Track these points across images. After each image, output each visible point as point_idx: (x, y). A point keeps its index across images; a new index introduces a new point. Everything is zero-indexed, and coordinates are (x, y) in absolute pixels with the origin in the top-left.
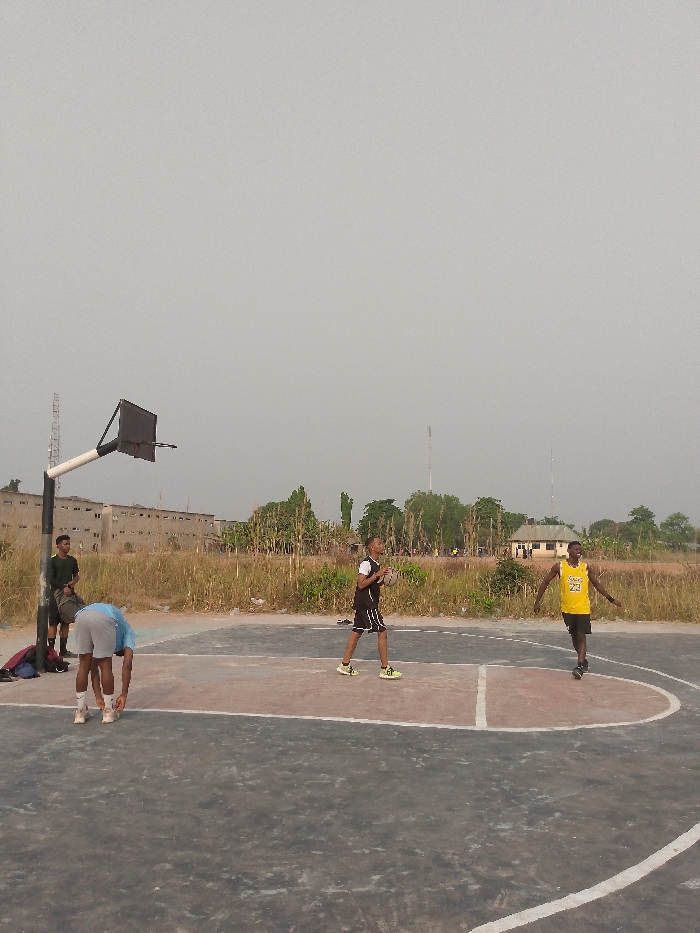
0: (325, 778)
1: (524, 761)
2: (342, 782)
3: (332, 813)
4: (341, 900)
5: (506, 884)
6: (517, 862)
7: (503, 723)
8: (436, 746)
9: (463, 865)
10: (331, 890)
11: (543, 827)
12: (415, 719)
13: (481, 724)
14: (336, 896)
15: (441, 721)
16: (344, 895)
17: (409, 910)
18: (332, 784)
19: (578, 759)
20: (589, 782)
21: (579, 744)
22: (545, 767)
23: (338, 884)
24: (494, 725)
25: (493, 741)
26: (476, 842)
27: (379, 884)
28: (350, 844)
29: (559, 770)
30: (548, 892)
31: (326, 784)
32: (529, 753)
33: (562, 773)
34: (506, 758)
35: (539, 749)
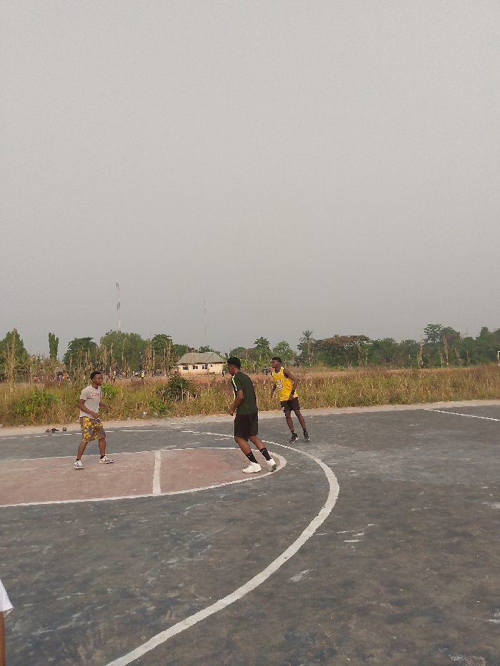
0: (35, 548)
1: (186, 513)
2: (48, 549)
3: (41, 573)
4: (48, 638)
5: (174, 602)
6: (181, 585)
7: (173, 489)
8: (123, 512)
9: (143, 594)
10: (40, 631)
11: (199, 557)
12: (108, 495)
13: (157, 491)
14: (44, 635)
15: (128, 493)
16: (50, 634)
17: (102, 634)
18: (40, 552)
19: (223, 506)
20: (230, 521)
21: (222, 496)
22: (201, 514)
23: (44, 626)
24: (166, 492)
25: (165, 502)
26: (153, 576)
27: (79, 619)
28: (55, 594)
29: (211, 515)
30: (204, 602)
31: (35, 553)
32: (190, 507)
33: (212, 517)
34: (174, 513)
35: (196, 503)
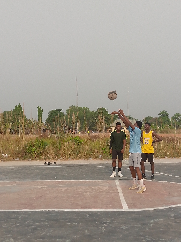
1: (152, 225)
7: (135, 206)
12: (94, 207)
13: (126, 208)
15: (107, 208)
19: (176, 222)
21: (173, 215)
22: (162, 227)
24: (132, 208)
25: (134, 216)
29: (169, 228)
32: (152, 221)
33: (171, 230)
34: (144, 224)
35: (156, 218)
